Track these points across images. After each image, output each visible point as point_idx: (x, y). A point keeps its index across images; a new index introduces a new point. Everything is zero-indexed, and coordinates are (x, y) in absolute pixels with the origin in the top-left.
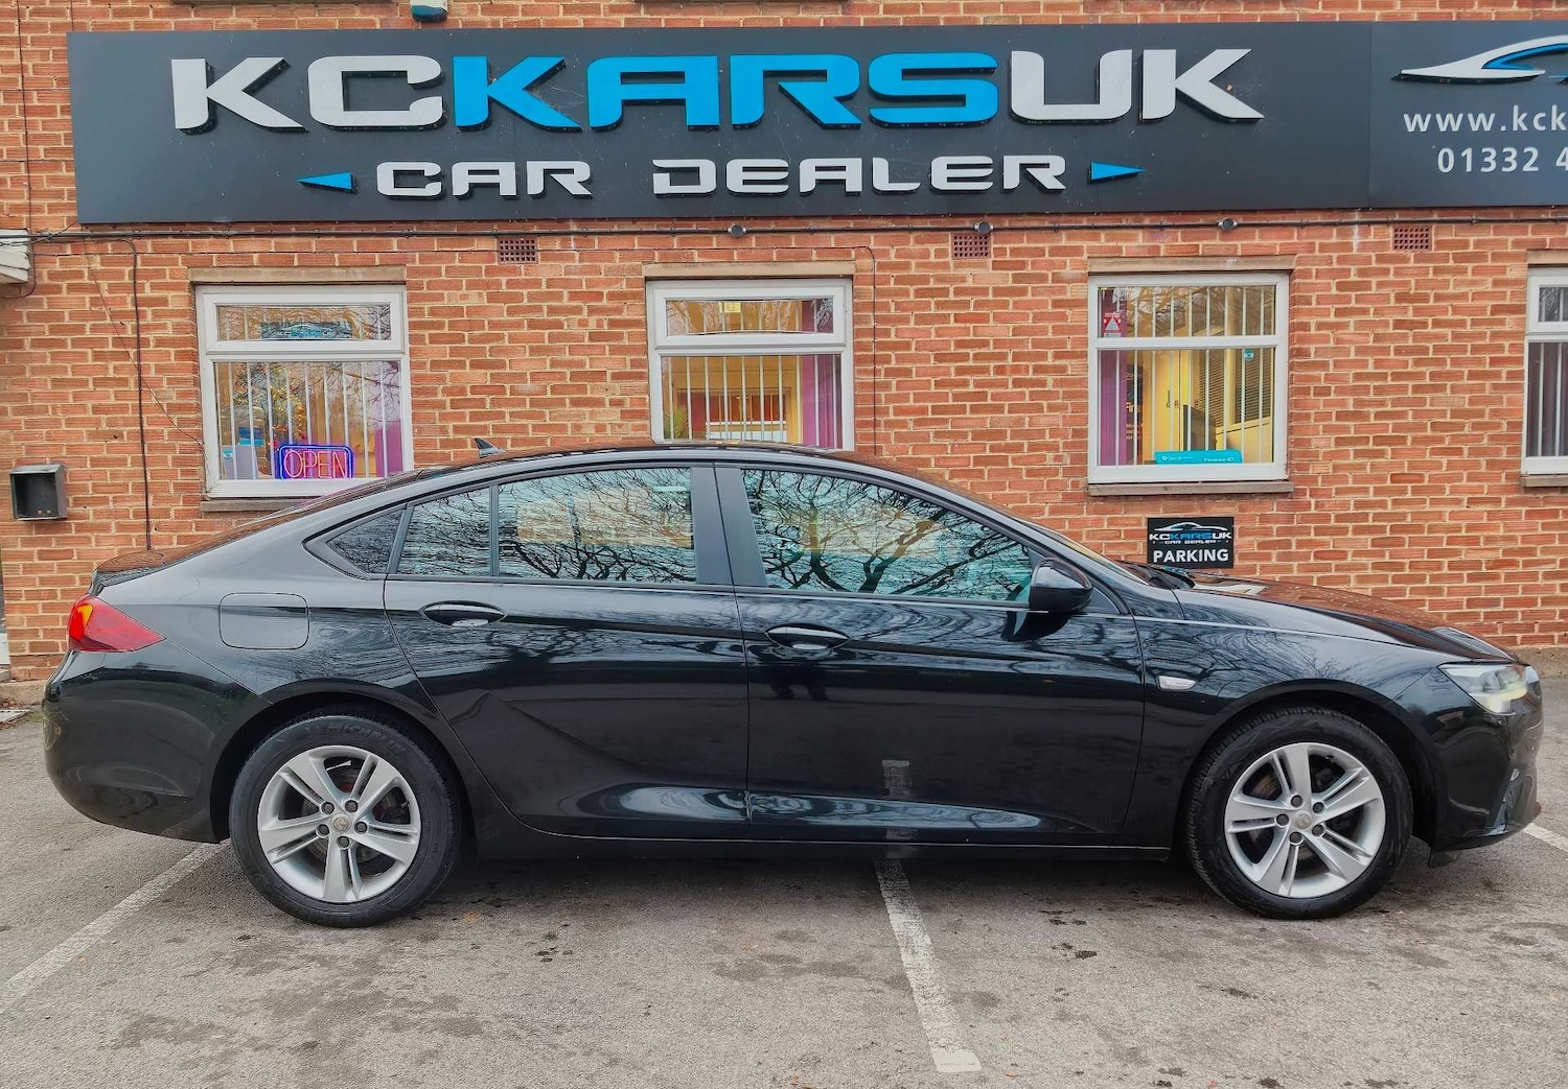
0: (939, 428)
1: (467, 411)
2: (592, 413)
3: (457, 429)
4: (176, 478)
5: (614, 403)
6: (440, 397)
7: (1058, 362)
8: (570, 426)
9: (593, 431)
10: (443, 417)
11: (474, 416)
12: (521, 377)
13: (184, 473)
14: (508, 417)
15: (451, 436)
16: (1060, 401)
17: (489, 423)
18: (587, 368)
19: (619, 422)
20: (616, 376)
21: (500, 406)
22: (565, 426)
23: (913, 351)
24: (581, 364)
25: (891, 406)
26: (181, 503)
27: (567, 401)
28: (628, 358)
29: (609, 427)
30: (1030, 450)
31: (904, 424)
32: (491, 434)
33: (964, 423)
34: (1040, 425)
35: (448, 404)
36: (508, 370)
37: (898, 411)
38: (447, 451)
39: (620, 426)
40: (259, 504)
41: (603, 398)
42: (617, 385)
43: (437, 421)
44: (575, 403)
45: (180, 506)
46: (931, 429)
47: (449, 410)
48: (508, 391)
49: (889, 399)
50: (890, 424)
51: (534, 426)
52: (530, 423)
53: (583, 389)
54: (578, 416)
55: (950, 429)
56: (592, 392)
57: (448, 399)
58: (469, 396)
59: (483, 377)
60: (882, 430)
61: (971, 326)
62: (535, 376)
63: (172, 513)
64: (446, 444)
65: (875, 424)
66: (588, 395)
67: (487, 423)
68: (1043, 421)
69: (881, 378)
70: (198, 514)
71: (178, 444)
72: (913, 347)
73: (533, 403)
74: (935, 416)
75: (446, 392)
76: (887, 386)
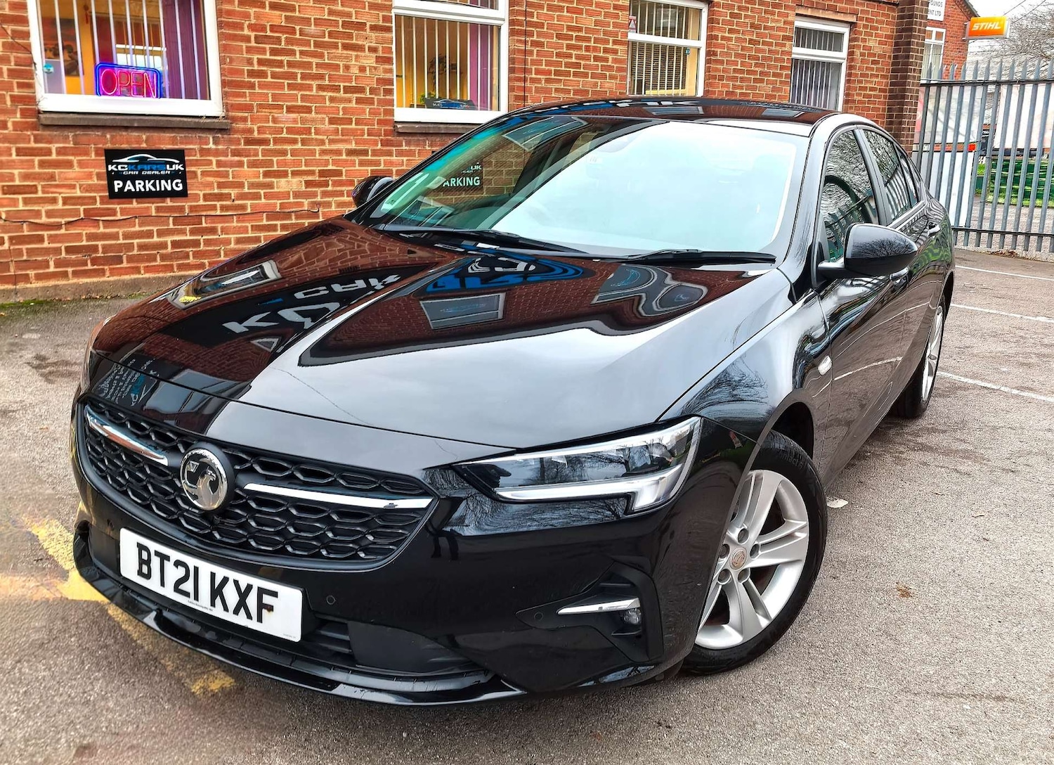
0: (557, 86)
1: (268, 46)
2: (357, 57)
3: (260, 62)
4: (12, 90)
5: (371, 50)
6: (246, 32)
7: (615, 47)
8: (341, 65)
9: (357, 72)
10: (249, 50)
11: (273, 52)
12: (307, 21)
13: (20, 85)
14: (298, 54)
15: (256, 67)
16: (614, 73)
17: (285, 59)
18: (354, 19)
19: (374, 65)
20: (373, 28)
21: (292, 45)
22: (338, 66)
23: (545, 30)
24: (349, 15)
25: (533, 68)
26: (18, 115)
27: (340, 45)
28: (381, 14)
29: (368, 69)
31: (539, 81)
32: (286, 68)
33: (569, 83)
34: (605, 88)
35: (253, 39)
36: (297, 14)
37: (538, 72)
38: (253, 80)
39: (375, 68)
40: (99, 120)
41: (364, 46)
42: (373, 35)
43: (244, 53)
44: (346, 47)
45: (18, 118)
46: (554, 86)
47: (253, 44)
48: (298, 32)
49: (533, 62)
50: (533, 80)
51: (317, 64)
52: (314, 61)
53: (350, 36)
54: (347, 58)
55: (562, 87)
56: (356, 40)
57: (253, 34)
58: (269, 33)
59: (279, 18)
60: (528, 84)
61: (575, 16)
62: (318, 22)
63: (10, 125)
64: (252, 73)
65: (525, 80)
66: (354, 41)
67: (283, 58)
68: (607, 85)
69: (528, 48)
70: (34, 127)
71: (12, 56)
72: (546, 27)
73: (317, 45)
74: (556, 77)
75: (251, 27)
76: (531, 53)
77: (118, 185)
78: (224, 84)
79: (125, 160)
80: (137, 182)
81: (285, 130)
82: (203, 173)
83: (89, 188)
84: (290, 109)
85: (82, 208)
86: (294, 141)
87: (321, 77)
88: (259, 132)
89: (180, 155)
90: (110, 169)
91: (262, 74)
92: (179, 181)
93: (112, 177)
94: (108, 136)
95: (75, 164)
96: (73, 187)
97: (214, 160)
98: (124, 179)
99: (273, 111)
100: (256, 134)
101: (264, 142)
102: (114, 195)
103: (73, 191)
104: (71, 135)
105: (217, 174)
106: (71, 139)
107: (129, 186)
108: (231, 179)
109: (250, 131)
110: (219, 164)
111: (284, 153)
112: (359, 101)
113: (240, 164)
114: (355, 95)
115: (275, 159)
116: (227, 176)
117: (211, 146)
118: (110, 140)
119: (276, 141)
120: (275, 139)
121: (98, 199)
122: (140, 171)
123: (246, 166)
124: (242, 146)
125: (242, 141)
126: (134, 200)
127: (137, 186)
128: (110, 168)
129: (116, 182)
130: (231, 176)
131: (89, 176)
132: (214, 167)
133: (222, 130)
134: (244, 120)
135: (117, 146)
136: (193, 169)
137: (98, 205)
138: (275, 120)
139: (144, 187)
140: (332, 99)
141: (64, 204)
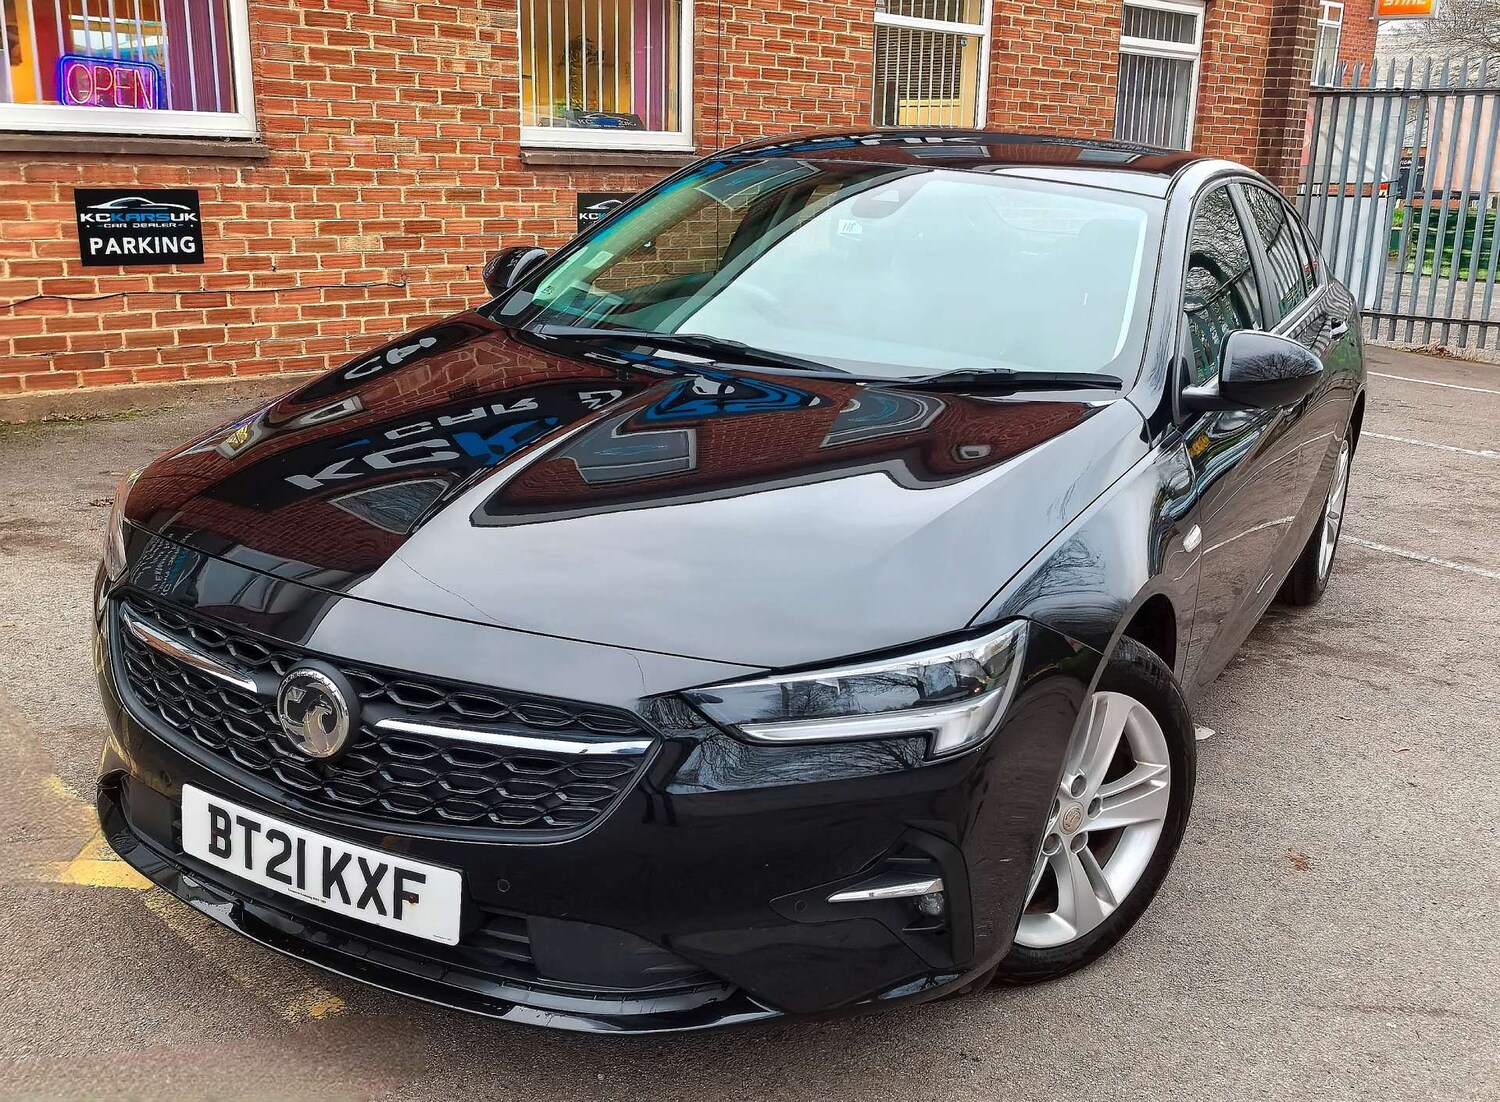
1: (325, 30)
2: (463, 47)
3: (314, 54)
5: (486, 36)
7: (855, 34)
8: (439, 60)
9: (463, 70)
10: (297, 35)
11: (335, 38)
14: (372, 42)
15: (307, 62)
16: (853, 74)
17: (353, 49)
19: (489, 60)
21: (363, 28)
22: (434, 61)
25: (731, 65)
27: (437, 28)
29: (479, 66)
30: (832, 122)
31: (739, 86)
32: (354, 63)
33: (786, 89)
34: (838, 96)
35: (302, 18)
37: (737, 71)
38: (303, 82)
39: (491, 65)
41: (474, 30)
42: (487, 13)
43: (289, 40)
44: (446, 32)
46: (761, 94)
47: (303, 26)
48: (372, 9)
49: (731, 57)
50: (731, 85)
51: (401, 58)
52: (397, 52)
54: (447, 48)
55: (775, 95)
56: (462, 21)
57: (302, 11)
58: (328, 10)
60: (723, 91)
64: (301, 72)
65: (719, 84)
66: (458, 23)
67: (349, 48)
68: (841, 92)
69: (724, 33)
73: (401, 27)
74: (765, 80)
76: (728, 42)
77: (95, 244)
78: (258, 87)
79: (106, 206)
80: (125, 240)
81: (353, 160)
82: (228, 227)
83: (53, 249)
84: (361, 128)
85: (40, 281)
86: (367, 178)
87: (408, 78)
88: (313, 164)
89: (190, 198)
90: (83, 220)
91: (317, 73)
92: (191, 239)
93: (85, 232)
94: (80, 169)
95: (29, 212)
96: (26, 247)
97: (244, 205)
98: (105, 235)
99: (334, 130)
100: (308, 167)
101: (321, 178)
102: (89, 260)
103: (27, 254)
104: (22, 166)
105: (249, 228)
106: (22, 173)
107: (112, 246)
108: (270, 236)
109: (301, 161)
110: (252, 212)
111: (351, 195)
112: (465, 115)
113: (285, 213)
114: (459, 107)
115: (338, 205)
116: (265, 231)
117: (239, 184)
118: (85, 176)
119: (339, 177)
120: (337, 174)
121: (65, 266)
122: (130, 224)
123: (293, 217)
124: (287, 184)
125: (288, 178)
126: (121, 268)
127: (126, 246)
128: (83, 218)
129: (92, 240)
130: (270, 231)
131: (52, 230)
132: (244, 217)
133: (255, 160)
134: (290, 143)
135: (94, 185)
136: (212, 219)
137: (66, 276)
138: (337, 145)
139: (136, 247)
140: (425, 113)
141: (13, 273)
